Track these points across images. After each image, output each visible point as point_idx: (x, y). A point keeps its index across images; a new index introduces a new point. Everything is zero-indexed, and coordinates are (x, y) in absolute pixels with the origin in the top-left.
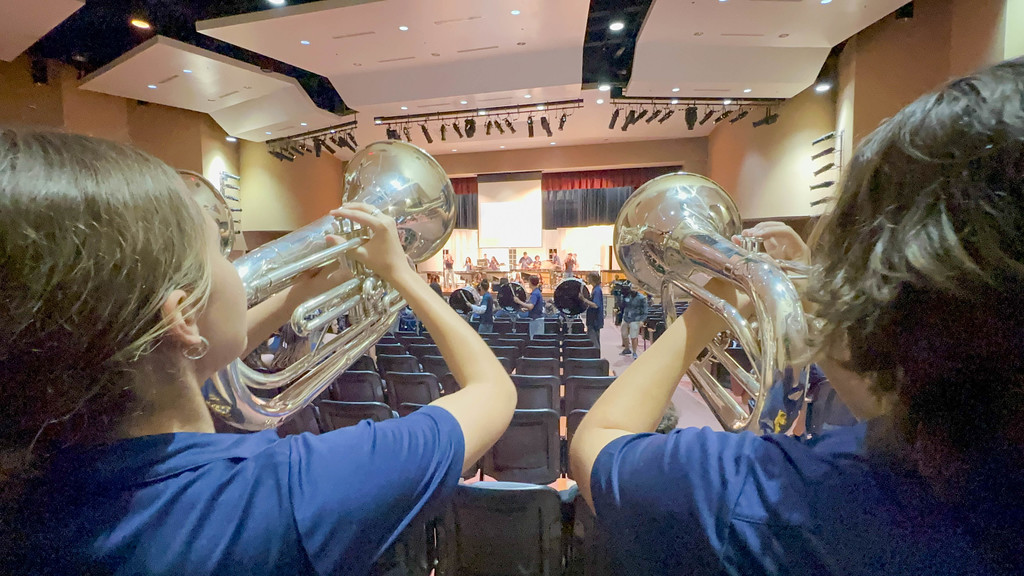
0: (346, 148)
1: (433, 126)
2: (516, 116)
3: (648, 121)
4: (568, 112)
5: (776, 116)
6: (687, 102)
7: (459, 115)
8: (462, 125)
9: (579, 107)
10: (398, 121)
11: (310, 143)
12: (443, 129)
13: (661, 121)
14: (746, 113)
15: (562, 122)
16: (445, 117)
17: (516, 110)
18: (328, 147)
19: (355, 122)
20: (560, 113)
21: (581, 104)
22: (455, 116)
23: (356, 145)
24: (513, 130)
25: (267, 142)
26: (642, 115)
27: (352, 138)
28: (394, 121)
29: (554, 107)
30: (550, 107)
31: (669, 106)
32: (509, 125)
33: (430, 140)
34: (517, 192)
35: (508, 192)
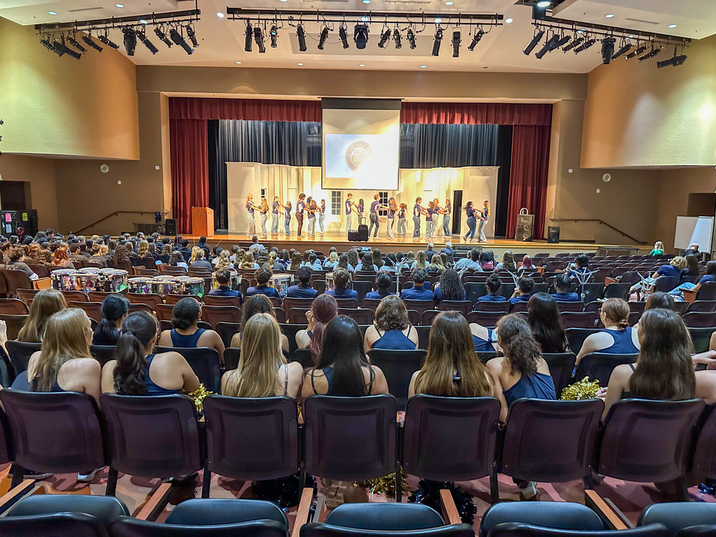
0: (180, 48)
1: (313, 29)
2: (419, 27)
3: (565, 49)
4: (485, 29)
5: (684, 58)
6: (605, 32)
7: (347, 18)
8: (350, 30)
9: (496, 24)
10: (262, 16)
11: (117, 36)
12: (324, 34)
13: (577, 51)
14: (658, 51)
15: (477, 38)
16: (327, 18)
17: (420, 20)
18: (149, 45)
19: (197, 12)
20: (474, 30)
21: (499, 21)
22: (341, 18)
23: (195, 44)
24: (413, 46)
25: (38, 27)
26: (562, 42)
27: (191, 34)
28: (256, 16)
29: (468, 21)
30: (463, 21)
31: (589, 34)
32: (412, 38)
33: (303, 48)
34: (371, 123)
35: (360, 123)
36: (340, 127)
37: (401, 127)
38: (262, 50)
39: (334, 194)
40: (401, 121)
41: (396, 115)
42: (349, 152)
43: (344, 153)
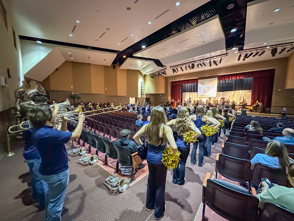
0: (164, 74)
1: (184, 67)
3: (254, 56)
4: (223, 58)
6: (272, 47)
8: (191, 65)
9: (226, 56)
11: (157, 74)
12: (186, 67)
13: (259, 55)
15: (221, 61)
16: (186, 64)
17: (206, 59)
18: (161, 75)
19: (166, 68)
20: (220, 58)
21: (227, 55)
22: (189, 64)
24: (205, 65)
25: (150, 74)
26: (251, 55)
27: (165, 72)
28: (174, 67)
29: (218, 57)
30: (217, 57)
31: (264, 49)
32: (204, 64)
33: (183, 71)
34: (210, 82)
35: (207, 82)
36: (202, 83)
37: (218, 82)
38: (176, 72)
39: (209, 98)
40: (218, 80)
41: (216, 79)
42: (204, 89)
43: (203, 89)
